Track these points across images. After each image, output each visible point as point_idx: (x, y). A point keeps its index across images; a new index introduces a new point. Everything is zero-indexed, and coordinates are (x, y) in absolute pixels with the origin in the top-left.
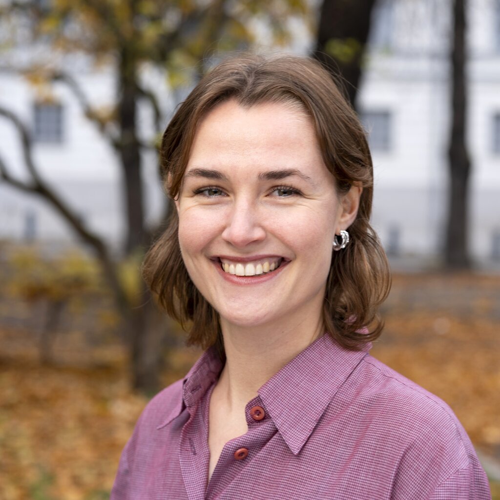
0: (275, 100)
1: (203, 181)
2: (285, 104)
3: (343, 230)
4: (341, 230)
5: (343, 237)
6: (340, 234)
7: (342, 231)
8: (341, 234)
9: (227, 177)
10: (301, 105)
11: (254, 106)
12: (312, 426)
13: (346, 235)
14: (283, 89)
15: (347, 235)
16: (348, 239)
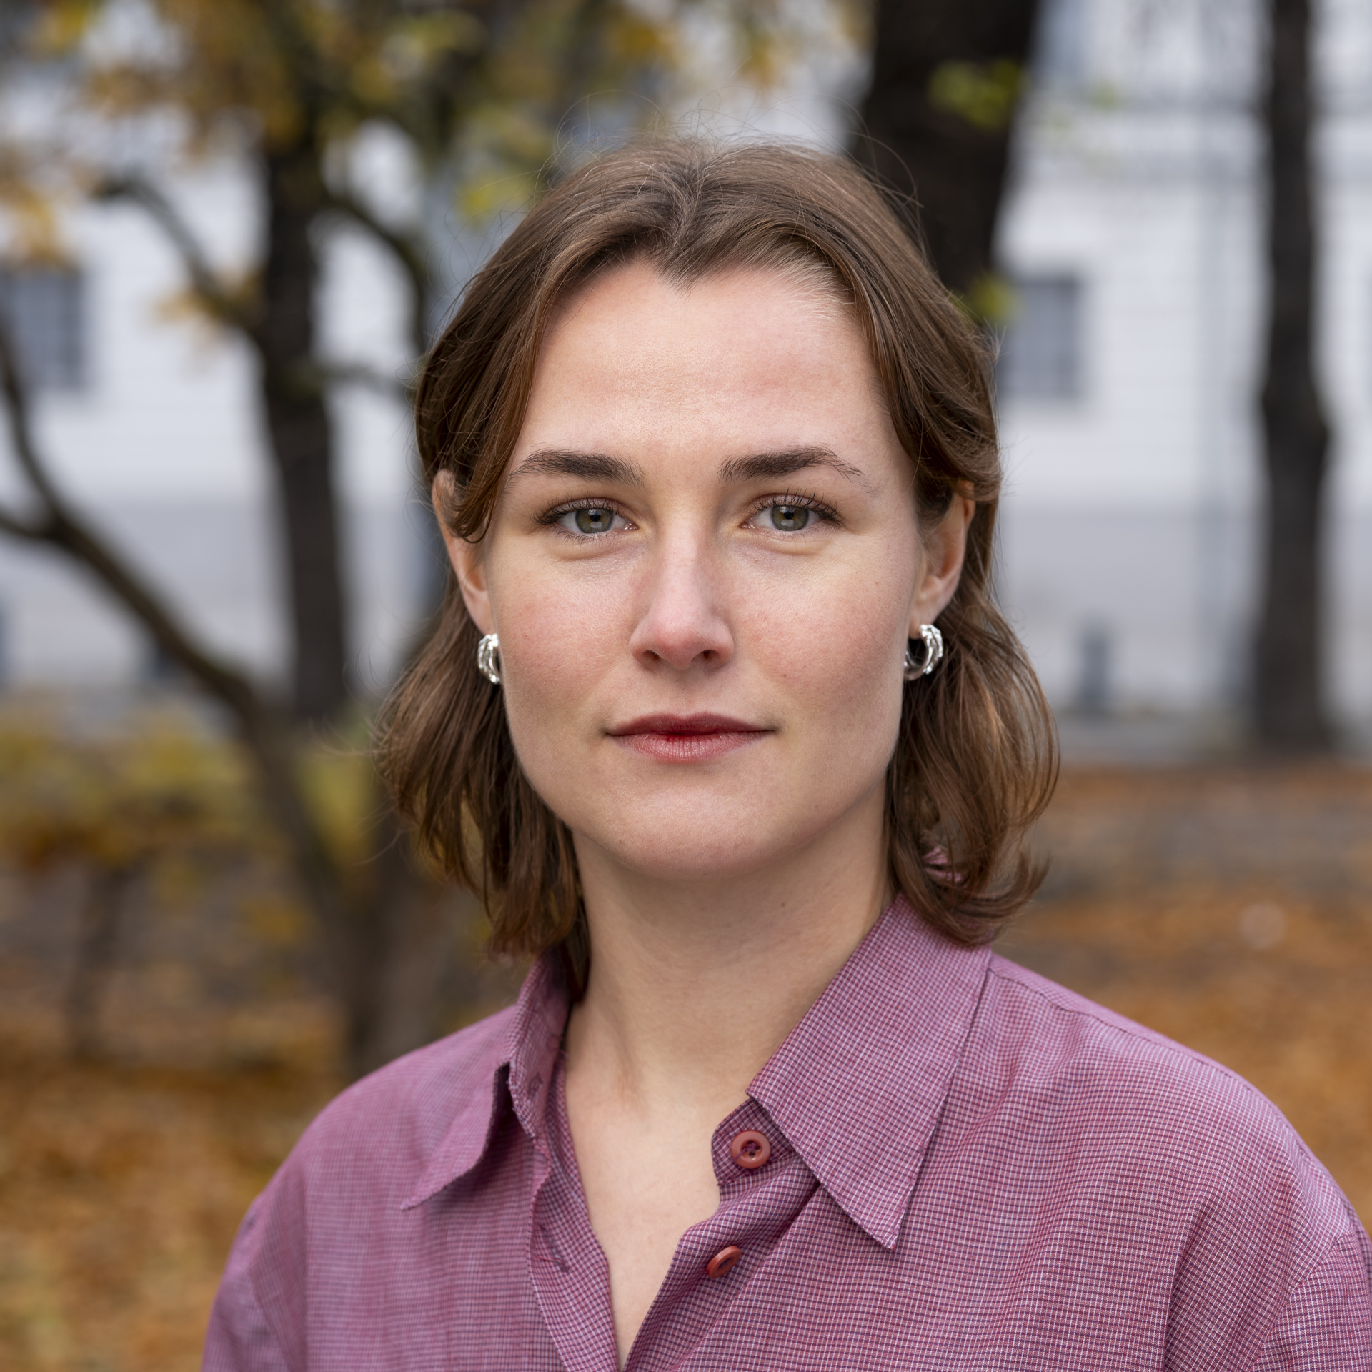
0: (759, 262)
1: (566, 486)
2: (788, 270)
3: (926, 623)
4: (922, 623)
5: (928, 642)
6: (919, 634)
7: (924, 627)
8: (924, 634)
9: (637, 473)
10: (828, 274)
11: (701, 280)
12: (910, 1167)
13: (934, 638)
14: (781, 230)
15: (939, 637)
16: (941, 649)
